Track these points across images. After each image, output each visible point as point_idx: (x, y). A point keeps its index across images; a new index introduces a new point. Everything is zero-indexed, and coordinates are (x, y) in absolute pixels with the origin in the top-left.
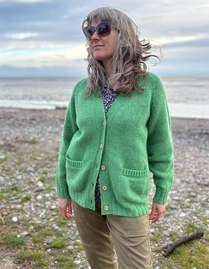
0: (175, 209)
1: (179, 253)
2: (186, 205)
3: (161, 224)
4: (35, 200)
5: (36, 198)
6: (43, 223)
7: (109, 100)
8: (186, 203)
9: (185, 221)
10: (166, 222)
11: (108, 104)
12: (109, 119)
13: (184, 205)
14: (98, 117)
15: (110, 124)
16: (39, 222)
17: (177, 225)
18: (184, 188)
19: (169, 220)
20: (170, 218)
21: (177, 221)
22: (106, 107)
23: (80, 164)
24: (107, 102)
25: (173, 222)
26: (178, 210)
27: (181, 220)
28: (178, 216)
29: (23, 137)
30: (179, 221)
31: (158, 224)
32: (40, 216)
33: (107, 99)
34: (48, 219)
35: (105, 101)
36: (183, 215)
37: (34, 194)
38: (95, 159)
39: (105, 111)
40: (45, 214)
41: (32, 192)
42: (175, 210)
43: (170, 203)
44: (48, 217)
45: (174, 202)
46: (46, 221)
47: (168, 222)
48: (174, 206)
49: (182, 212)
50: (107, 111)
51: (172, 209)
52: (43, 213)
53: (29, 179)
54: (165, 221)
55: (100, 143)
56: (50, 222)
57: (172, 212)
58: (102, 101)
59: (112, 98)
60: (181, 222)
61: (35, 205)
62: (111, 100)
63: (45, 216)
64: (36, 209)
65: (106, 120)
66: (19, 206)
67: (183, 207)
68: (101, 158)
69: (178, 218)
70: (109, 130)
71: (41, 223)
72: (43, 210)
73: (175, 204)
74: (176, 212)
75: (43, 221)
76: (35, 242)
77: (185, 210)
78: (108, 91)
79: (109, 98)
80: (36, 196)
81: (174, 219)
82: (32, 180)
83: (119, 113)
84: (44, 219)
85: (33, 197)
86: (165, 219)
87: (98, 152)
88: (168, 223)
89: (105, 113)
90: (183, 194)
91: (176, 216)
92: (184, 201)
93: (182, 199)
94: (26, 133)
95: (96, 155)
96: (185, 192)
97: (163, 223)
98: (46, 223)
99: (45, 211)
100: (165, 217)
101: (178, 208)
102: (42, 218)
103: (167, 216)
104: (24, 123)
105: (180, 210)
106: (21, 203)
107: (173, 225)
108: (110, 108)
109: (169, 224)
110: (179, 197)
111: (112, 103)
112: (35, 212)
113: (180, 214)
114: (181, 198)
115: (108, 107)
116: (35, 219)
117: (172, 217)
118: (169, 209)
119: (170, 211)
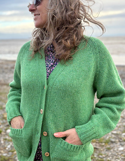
0: (115, 142)
2: (123, 139)
3: (104, 158)
4: (5, 134)
5: (5, 132)
6: (9, 156)
7: (52, 64)
8: (123, 137)
9: (123, 155)
10: (107, 156)
11: (50, 67)
12: (51, 83)
13: (121, 139)
14: (40, 80)
16: (5, 155)
17: (117, 158)
18: (120, 123)
19: (110, 153)
20: (111, 152)
21: (116, 154)
22: (49, 71)
23: (20, 132)
24: (50, 66)
25: (113, 156)
26: (117, 144)
27: (120, 153)
28: (117, 150)
29: (4, 81)
30: (118, 154)
31: (101, 158)
32: (7, 149)
33: (50, 62)
34: (13, 152)
35: (48, 64)
36: (121, 148)
37: (5, 128)
38: (36, 125)
39: (47, 75)
40: (11, 146)
41: (4, 126)
42: (114, 144)
43: (110, 136)
44: (13, 150)
45: (113, 136)
46: (11, 154)
47: (109, 155)
48: (113, 140)
49: (120, 146)
50: (49, 75)
51: (112, 142)
52: (9, 146)
53: (3, 115)
54: (107, 154)
55: (40, 108)
56: (14, 155)
58: (45, 64)
59: (54, 62)
60: (120, 155)
61: (4, 138)
62: (54, 63)
63: (10, 149)
64: (4, 142)
65: (47, 84)
67: (121, 140)
68: (41, 123)
69: (117, 151)
70: (49, 95)
71: (6, 156)
72: (9, 142)
73: (114, 138)
74: (116, 145)
75: (8, 154)
77: (123, 143)
78: (51, 54)
79: (51, 61)
80: (6, 130)
81: (114, 153)
82: (5, 116)
83: (60, 78)
84: (9, 151)
85: (4, 130)
86: (106, 152)
87: (38, 117)
88: (109, 157)
89: (47, 76)
90: (120, 129)
91: (116, 149)
92: (121, 135)
93: (120, 133)
94: (7, 78)
95: (37, 121)
96: (122, 127)
97: (106, 157)
98: (10, 156)
99: (11, 144)
100: (106, 151)
101: (117, 142)
102: (9, 150)
103: (108, 149)
104: (6, 71)
105: (119, 144)
107: (114, 158)
108: (52, 71)
109: (111, 157)
110: (117, 131)
111: (54, 67)
112: (3, 145)
113: (119, 148)
114: (118, 132)
115: (50, 71)
116: (2, 151)
117: (112, 150)
118: (110, 143)
119: (110, 144)
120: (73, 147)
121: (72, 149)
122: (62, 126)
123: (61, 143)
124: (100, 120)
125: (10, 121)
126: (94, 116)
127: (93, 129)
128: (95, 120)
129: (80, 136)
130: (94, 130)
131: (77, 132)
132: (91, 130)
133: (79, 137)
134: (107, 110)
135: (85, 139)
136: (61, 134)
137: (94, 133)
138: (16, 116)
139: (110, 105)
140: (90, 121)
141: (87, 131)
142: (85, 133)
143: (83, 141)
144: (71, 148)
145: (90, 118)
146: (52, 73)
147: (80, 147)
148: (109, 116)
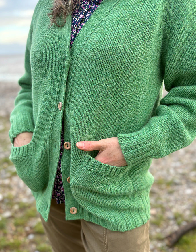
1: (187, 243)
15: (76, 61)
23: (25, 150)
36: (189, 191)
39: (71, 37)
55: (58, 101)
57: (176, 188)
66: (7, 182)
68: (61, 127)
76: (17, 225)
103: (171, 193)
106: (10, 178)
120: (110, 170)
121: (108, 172)
122: (92, 133)
123: (88, 163)
124: (165, 127)
125: (15, 136)
126: (155, 119)
127: (151, 141)
128: (156, 125)
129: (125, 152)
130: (152, 144)
131: (120, 144)
132: (146, 144)
133: (123, 154)
134: (181, 110)
135: (134, 157)
136: (91, 146)
137: (151, 149)
138: (28, 130)
139: (187, 101)
140: (145, 128)
141: (140, 145)
142: (134, 147)
143: (129, 160)
144: (105, 171)
145: (146, 122)
146: (80, 33)
147: (121, 169)
148: (183, 120)
